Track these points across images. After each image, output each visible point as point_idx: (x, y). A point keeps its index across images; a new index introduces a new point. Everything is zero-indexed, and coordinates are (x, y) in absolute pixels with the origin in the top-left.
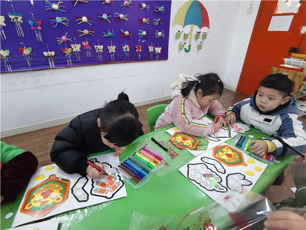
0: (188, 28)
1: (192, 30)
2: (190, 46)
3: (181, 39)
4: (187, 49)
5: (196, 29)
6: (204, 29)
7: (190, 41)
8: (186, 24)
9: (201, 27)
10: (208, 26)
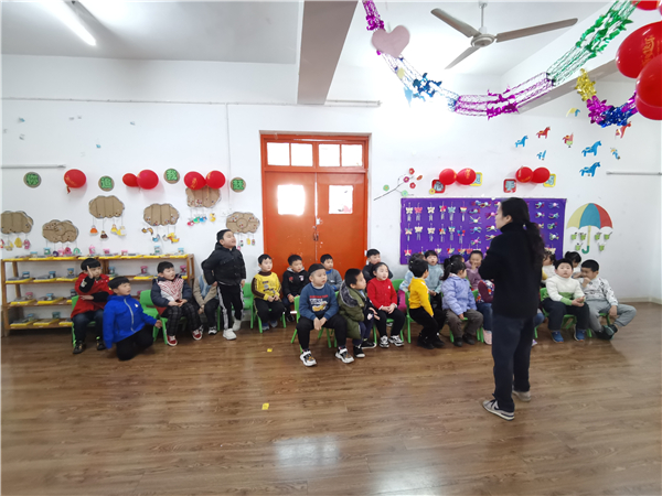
0: (584, 230)
1: (589, 231)
2: (588, 247)
3: (577, 240)
4: (585, 249)
5: (595, 230)
7: (588, 241)
8: (582, 225)
9: (600, 228)
10: (610, 225)
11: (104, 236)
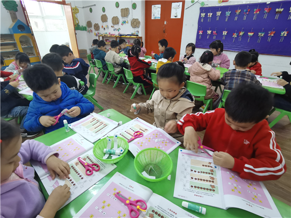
11: (104, 29)
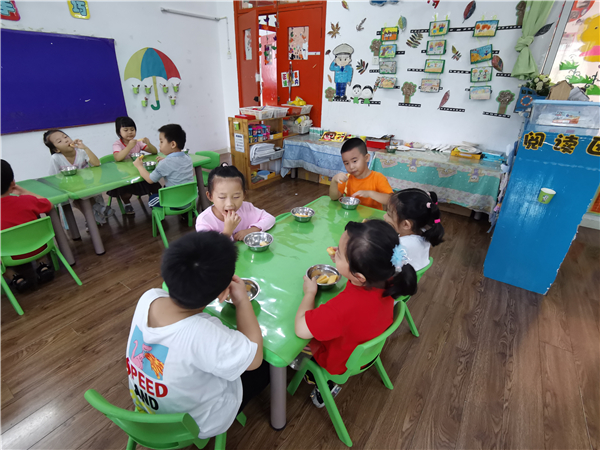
0: (148, 81)
1: (155, 83)
2: (158, 102)
3: (143, 94)
4: (156, 105)
5: (161, 80)
6: (174, 81)
7: (157, 96)
9: (167, 79)
10: (177, 75)
